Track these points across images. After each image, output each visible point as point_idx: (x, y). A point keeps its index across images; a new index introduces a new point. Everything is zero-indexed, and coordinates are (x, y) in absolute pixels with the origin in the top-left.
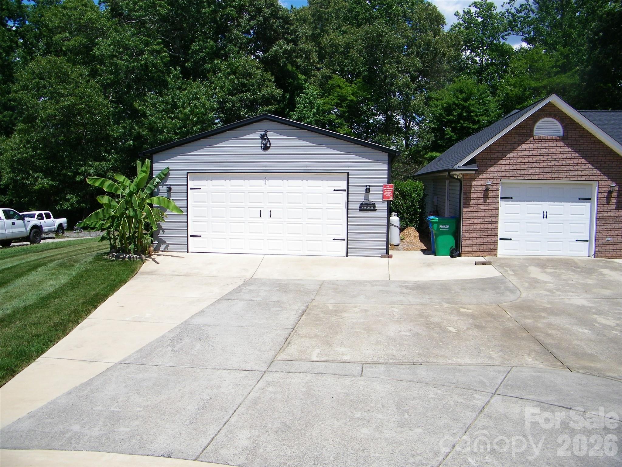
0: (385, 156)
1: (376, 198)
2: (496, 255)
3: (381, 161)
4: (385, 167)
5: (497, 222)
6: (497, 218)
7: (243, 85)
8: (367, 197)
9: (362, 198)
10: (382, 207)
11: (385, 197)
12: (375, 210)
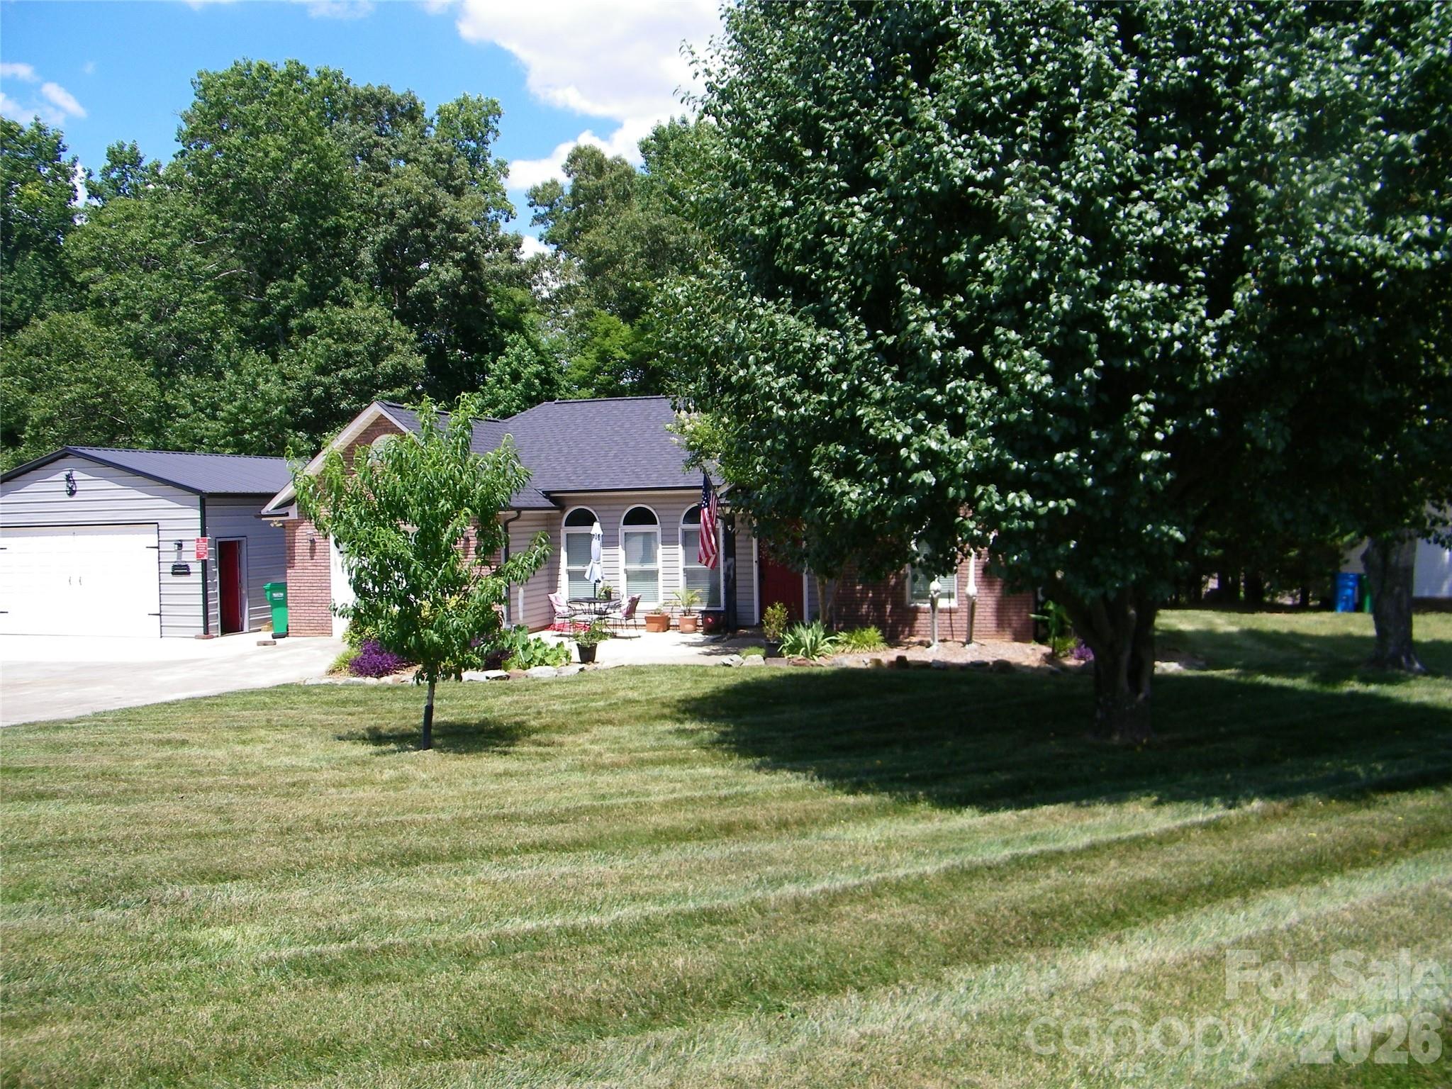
0: (196, 499)
1: (189, 557)
2: (331, 634)
3: (193, 506)
4: (197, 514)
5: (328, 588)
6: (328, 581)
7: (348, 354)
8: (179, 557)
9: (173, 558)
10: (196, 568)
11: (198, 556)
12: (189, 573)
